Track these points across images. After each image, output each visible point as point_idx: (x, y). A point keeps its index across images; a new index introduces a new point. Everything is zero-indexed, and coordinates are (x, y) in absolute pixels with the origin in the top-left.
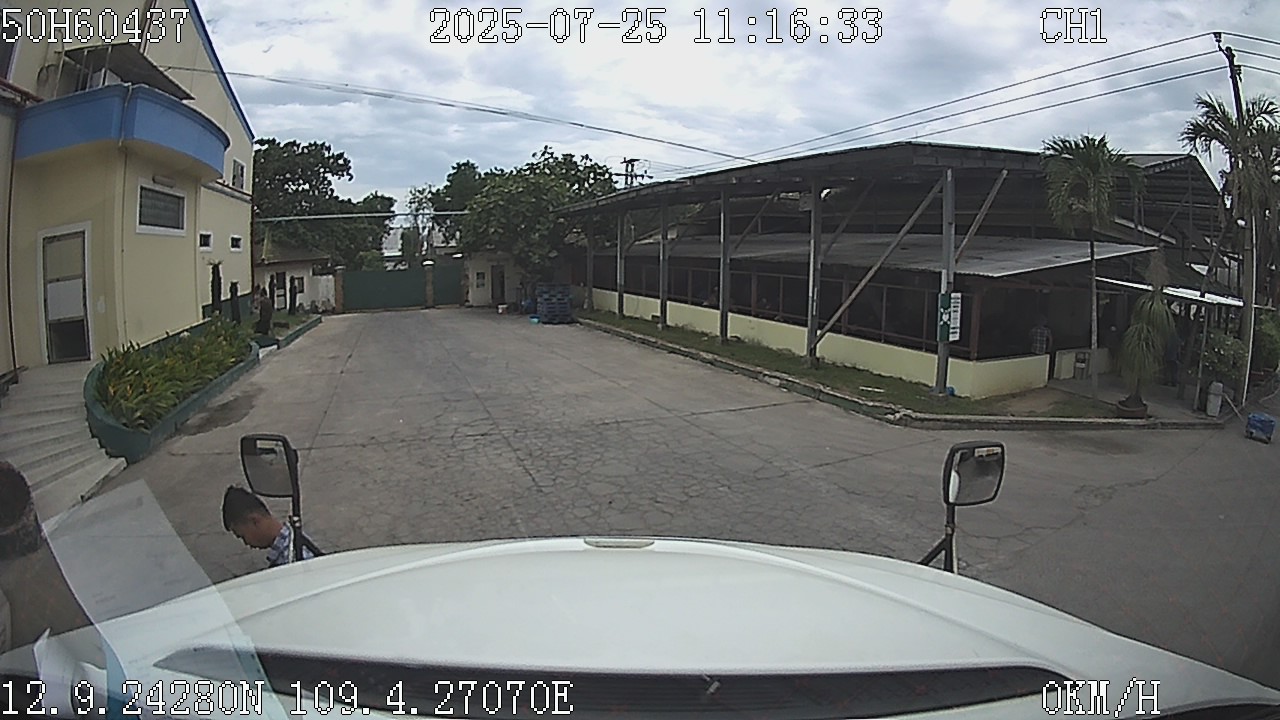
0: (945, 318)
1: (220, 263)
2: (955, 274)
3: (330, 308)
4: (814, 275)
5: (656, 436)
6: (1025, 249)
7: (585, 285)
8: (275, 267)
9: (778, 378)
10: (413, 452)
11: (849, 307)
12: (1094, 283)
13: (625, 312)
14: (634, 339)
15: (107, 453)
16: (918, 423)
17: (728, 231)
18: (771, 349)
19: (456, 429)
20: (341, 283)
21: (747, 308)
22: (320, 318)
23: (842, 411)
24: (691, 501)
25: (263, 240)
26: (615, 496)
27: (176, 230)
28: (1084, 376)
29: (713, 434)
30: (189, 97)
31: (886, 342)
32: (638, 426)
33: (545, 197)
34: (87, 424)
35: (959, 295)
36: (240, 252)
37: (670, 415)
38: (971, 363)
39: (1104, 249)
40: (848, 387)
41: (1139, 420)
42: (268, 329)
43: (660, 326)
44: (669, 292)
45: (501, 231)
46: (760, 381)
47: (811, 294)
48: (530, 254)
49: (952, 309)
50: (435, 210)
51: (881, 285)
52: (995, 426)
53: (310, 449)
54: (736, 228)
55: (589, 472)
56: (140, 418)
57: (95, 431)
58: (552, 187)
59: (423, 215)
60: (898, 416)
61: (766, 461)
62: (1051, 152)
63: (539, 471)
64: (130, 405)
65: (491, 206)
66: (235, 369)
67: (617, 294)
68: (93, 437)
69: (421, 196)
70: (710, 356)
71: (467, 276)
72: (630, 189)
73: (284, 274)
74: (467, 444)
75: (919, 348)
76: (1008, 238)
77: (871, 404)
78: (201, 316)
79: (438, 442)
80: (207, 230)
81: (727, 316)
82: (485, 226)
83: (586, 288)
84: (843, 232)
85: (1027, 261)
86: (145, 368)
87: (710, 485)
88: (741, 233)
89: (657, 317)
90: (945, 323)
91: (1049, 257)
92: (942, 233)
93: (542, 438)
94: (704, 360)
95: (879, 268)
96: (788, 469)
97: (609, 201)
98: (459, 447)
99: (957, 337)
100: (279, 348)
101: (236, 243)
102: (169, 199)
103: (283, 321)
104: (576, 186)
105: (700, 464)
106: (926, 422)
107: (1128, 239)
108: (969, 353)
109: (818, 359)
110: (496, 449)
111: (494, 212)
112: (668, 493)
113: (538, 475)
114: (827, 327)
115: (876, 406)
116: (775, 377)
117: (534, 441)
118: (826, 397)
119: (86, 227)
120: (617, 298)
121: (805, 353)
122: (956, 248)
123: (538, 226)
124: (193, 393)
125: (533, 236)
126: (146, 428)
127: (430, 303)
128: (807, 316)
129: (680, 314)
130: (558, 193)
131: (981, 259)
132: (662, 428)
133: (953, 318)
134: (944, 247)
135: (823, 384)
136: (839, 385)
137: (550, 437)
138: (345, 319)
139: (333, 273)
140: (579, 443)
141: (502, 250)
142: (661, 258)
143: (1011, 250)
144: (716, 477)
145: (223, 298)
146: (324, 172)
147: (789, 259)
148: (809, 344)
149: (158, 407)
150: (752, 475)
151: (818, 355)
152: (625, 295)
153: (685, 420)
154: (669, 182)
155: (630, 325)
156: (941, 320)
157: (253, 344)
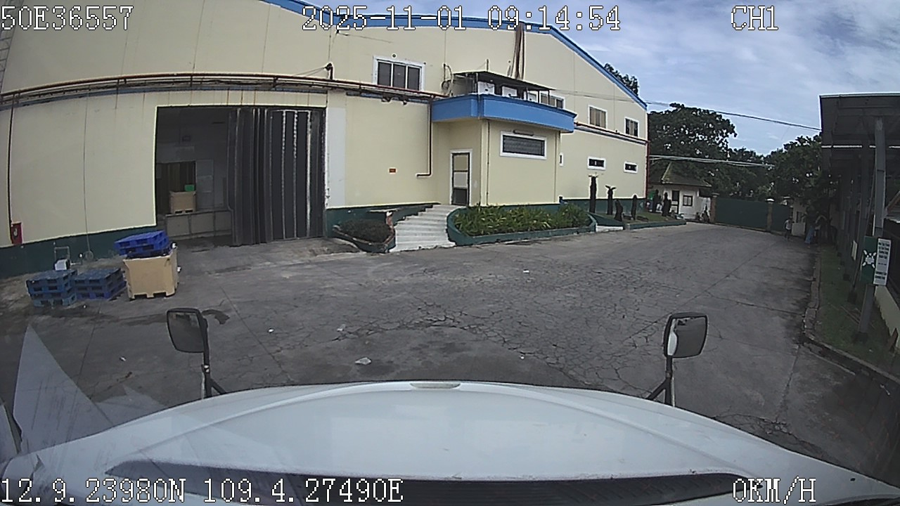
8: (673, 187)
15: (449, 239)
20: (715, 204)
22: (684, 222)
25: (665, 169)
27: (537, 156)
34: (446, 228)
36: (634, 173)
68: (446, 232)
78: (558, 202)
90: (869, 266)
100: (624, 229)
101: (630, 167)
119: (471, 151)
127: (769, 228)
133: (879, 262)
139: (711, 197)
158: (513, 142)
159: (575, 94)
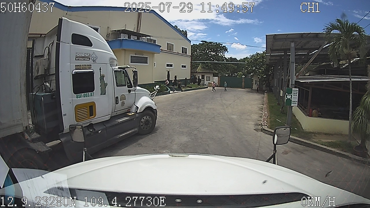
1: (170, 71)
8: (202, 73)
20: (220, 79)
22: (207, 87)
25: (199, 66)
27: (145, 64)
30: (150, 36)
35: (298, 89)
40: (274, 119)
49: (293, 94)
60: (262, 127)
71: (253, 81)
73: (204, 75)
80: (171, 63)
90: (289, 99)
101: (184, 67)
102: (143, 58)
127: (243, 87)
133: (293, 97)
139: (218, 76)
158: (135, 58)
159: (161, 37)
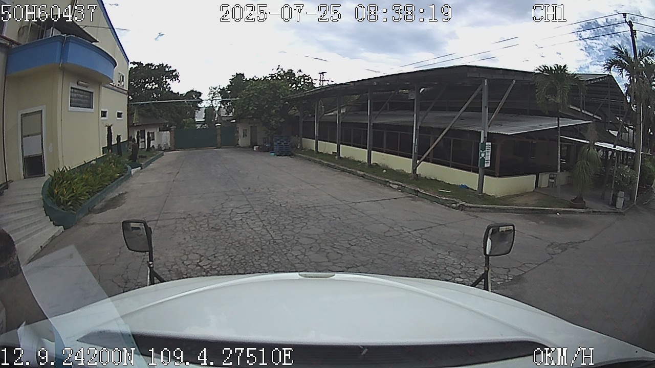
0: (483, 155)
1: (111, 125)
2: (488, 133)
3: (167, 148)
4: (416, 133)
5: (333, 214)
6: (524, 121)
7: (299, 136)
9: (397, 184)
10: (210, 222)
11: (433, 149)
12: (559, 139)
13: (319, 150)
14: (323, 165)
15: (53, 223)
16: (468, 209)
17: (372, 109)
18: (393, 170)
19: (232, 210)
21: (382, 149)
22: (163, 153)
23: (429, 202)
24: (352, 247)
25: (134, 114)
26: (313, 244)
27: (89, 109)
28: (554, 186)
29: (363, 213)
30: (96, 41)
31: (452, 167)
32: (325, 208)
33: (278, 91)
34: (43, 209)
35: (490, 144)
36: (122, 120)
37: (341, 203)
38: (495, 178)
39: (564, 122)
40: (432, 189)
41: (581, 210)
42: (136, 158)
43: (336, 157)
44: (341, 140)
45: (256, 108)
46: (387, 186)
47: (414, 142)
48: (270, 120)
49: (486, 150)
50: (222, 98)
51: (450, 138)
52: (508, 211)
53: (157, 220)
54: (377, 107)
55: (299, 232)
56: (70, 205)
57: (47, 213)
58: (282, 86)
59: (216, 100)
60: (458, 205)
61: (390, 227)
62: (538, 72)
63: (274, 232)
64: (65, 199)
65: (251, 95)
66: (119, 179)
67: (315, 141)
68: (46, 216)
69: (215, 91)
70: (362, 173)
71: (238, 132)
72: (322, 87)
73: (144, 131)
74: (237, 218)
75: (469, 171)
76: (515, 115)
77: (444, 198)
78: (102, 153)
79: (223, 217)
80: (105, 109)
81: (371, 153)
82: (247, 106)
83: (299, 138)
84: (431, 110)
85: (525, 127)
86: (72, 179)
87: (362, 239)
88: (378, 110)
89: (336, 153)
90: (483, 158)
91: (536, 125)
92: (481, 112)
93: (276, 214)
94: (359, 175)
95: (450, 129)
96: (401, 231)
97: (311, 93)
98: (233, 220)
99: (488, 165)
100: (141, 169)
101: (120, 115)
102: (85, 93)
103: (144, 155)
104: (294, 85)
105: (357, 228)
106: (472, 209)
107: (576, 116)
108: (495, 173)
109: (417, 175)
110: (252, 220)
111: (252, 98)
112: (340, 243)
113: (274, 233)
114: (422, 159)
115: (447, 200)
116: (395, 184)
117: (272, 216)
118: (421, 195)
119: (43, 108)
120: (315, 143)
121: (411, 172)
122: (489, 119)
123: (275, 106)
124: (98, 192)
125: (272, 112)
126: (74, 210)
127: (219, 145)
128: (412, 153)
129: (347, 151)
130: (285, 89)
131: (502, 125)
132: (337, 210)
133: (486, 155)
134: (483, 119)
135: (420, 188)
136: (428, 189)
137: (280, 214)
138: (176, 153)
139: (170, 130)
140: (295, 218)
141: (256, 118)
142: (338, 122)
143: (517, 121)
144: (364, 235)
145: (113, 143)
146: (166, 79)
147: (403, 124)
148: (413, 167)
149: (80, 200)
150: (383, 234)
151: (417, 173)
152: (319, 142)
153: (349, 206)
154: (342, 84)
155: (321, 157)
156: (481, 156)
157: (128, 166)
158: (75, 95)
